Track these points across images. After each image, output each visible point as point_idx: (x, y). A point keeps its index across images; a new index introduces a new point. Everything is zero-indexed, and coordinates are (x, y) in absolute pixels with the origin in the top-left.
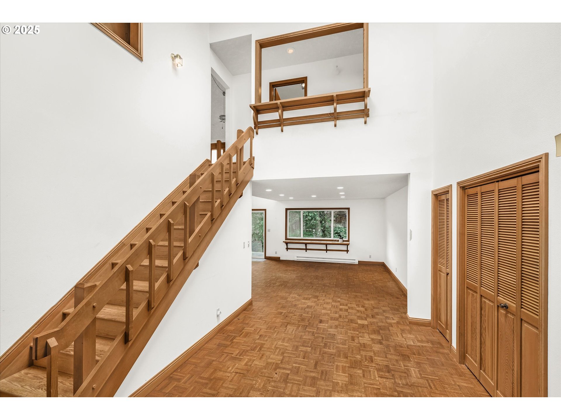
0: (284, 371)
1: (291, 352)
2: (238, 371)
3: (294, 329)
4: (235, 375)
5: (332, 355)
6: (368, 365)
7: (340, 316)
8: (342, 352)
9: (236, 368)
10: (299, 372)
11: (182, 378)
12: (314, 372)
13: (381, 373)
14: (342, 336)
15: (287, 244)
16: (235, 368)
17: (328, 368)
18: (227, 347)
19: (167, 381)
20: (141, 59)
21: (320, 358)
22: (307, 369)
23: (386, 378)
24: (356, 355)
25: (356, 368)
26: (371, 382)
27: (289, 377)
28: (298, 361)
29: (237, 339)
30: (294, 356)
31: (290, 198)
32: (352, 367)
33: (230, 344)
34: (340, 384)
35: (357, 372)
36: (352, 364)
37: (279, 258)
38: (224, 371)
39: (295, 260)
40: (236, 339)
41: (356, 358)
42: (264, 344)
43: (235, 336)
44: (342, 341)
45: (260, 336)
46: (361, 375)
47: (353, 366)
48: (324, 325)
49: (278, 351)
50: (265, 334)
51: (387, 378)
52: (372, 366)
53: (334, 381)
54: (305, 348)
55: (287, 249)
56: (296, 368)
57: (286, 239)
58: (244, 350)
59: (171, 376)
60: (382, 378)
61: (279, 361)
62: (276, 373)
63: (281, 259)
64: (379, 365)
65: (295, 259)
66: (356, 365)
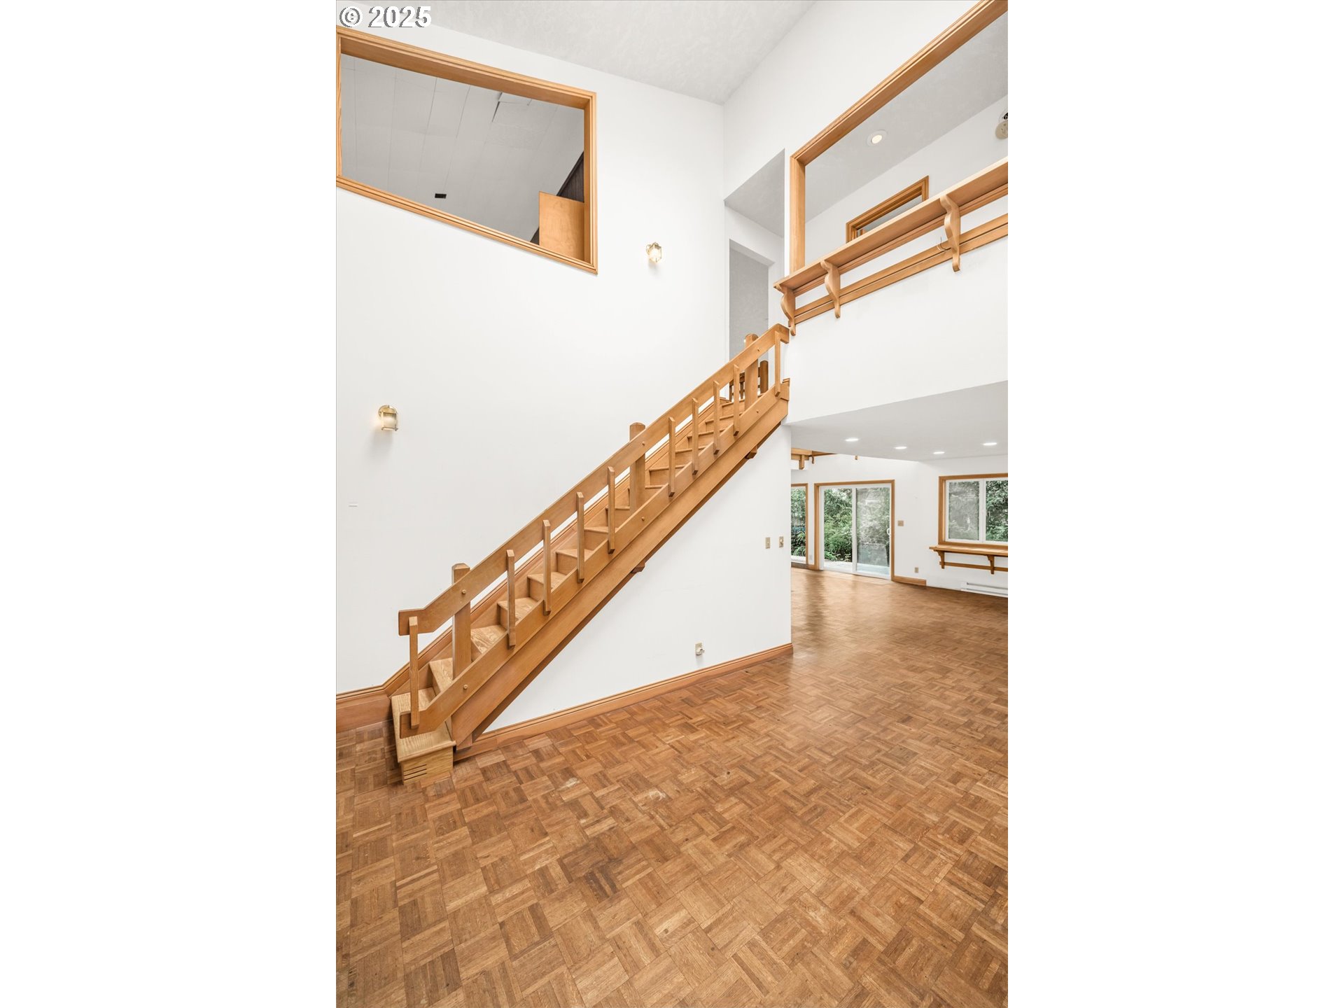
0: (746, 775)
1: (788, 751)
2: (677, 746)
3: (830, 716)
4: (668, 749)
5: (869, 788)
6: (941, 842)
7: (969, 724)
8: (896, 793)
9: (677, 741)
10: (769, 789)
11: (603, 725)
12: (799, 801)
13: (960, 876)
14: (932, 764)
15: (942, 553)
16: (677, 739)
17: (835, 807)
18: (692, 706)
19: (585, 722)
20: (594, 271)
21: (836, 783)
22: (790, 791)
23: (965, 891)
24: (929, 813)
25: (901, 835)
26: (913, 878)
27: (745, 787)
28: (785, 770)
29: (718, 702)
30: (785, 760)
31: (936, 453)
32: (893, 830)
33: (701, 704)
34: (832, 846)
35: (896, 843)
36: (901, 823)
37: (925, 582)
38: (658, 738)
39: (962, 590)
40: (716, 701)
41: (923, 816)
42: (753, 722)
43: (717, 695)
44: (919, 773)
45: (758, 707)
46: (901, 854)
47: (898, 830)
48: (907, 727)
49: (766, 740)
50: (769, 707)
51: (970, 894)
52: (950, 851)
53: (824, 833)
54: (820, 755)
55: (943, 564)
56: (769, 780)
57: (941, 542)
58: (713, 719)
59: (596, 718)
60: (953, 887)
61: (753, 756)
62: (729, 773)
63: (928, 584)
64: (976, 856)
65: (963, 587)
66: (909, 829)
